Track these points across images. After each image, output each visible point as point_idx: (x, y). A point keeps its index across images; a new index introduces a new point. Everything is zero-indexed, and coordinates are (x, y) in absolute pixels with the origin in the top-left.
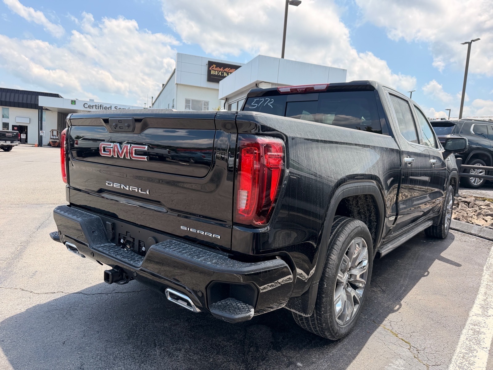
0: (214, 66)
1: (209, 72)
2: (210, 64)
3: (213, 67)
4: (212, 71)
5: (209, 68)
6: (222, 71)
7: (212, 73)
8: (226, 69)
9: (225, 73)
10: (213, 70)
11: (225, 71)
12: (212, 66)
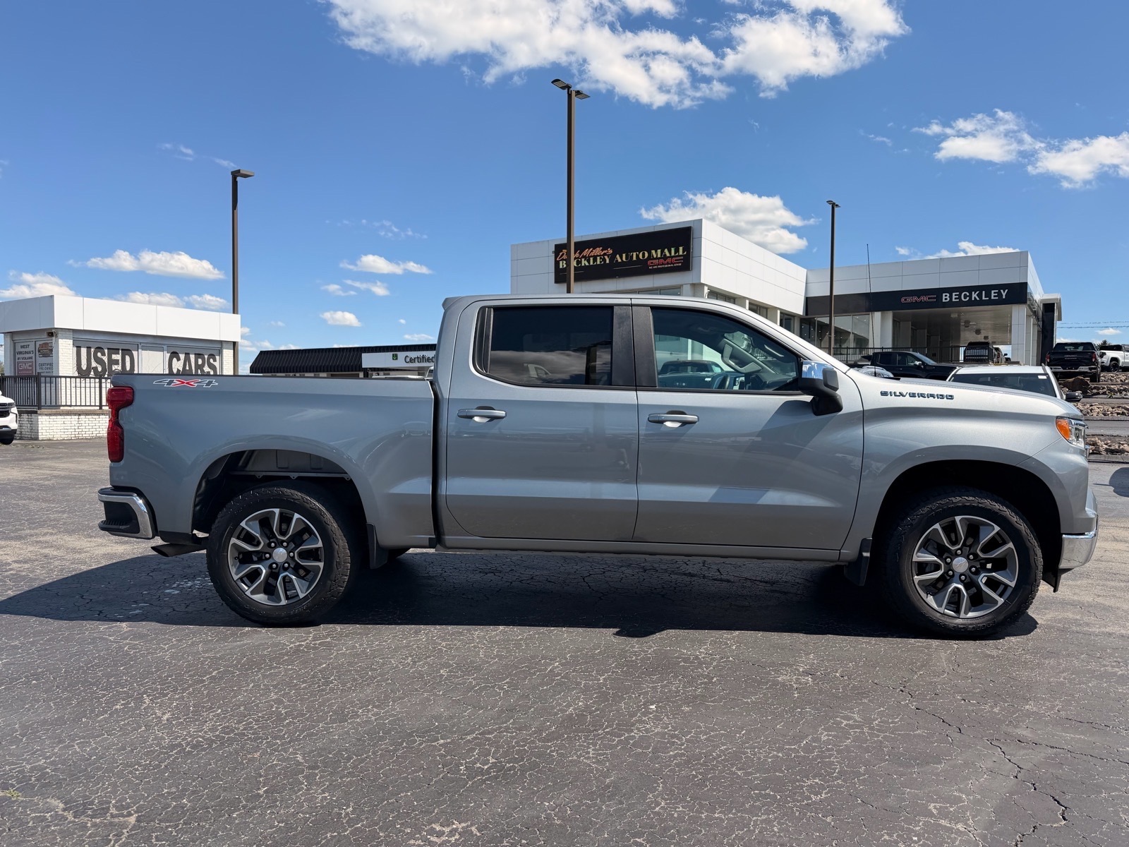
0: (564, 251)
1: (557, 263)
2: (559, 249)
3: (563, 254)
4: (561, 262)
5: (556, 258)
6: (578, 258)
7: (561, 267)
8: (585, 253)
9: (583, 260)
10: (563, 260)
11: (582, 257)
12: (561, 254)
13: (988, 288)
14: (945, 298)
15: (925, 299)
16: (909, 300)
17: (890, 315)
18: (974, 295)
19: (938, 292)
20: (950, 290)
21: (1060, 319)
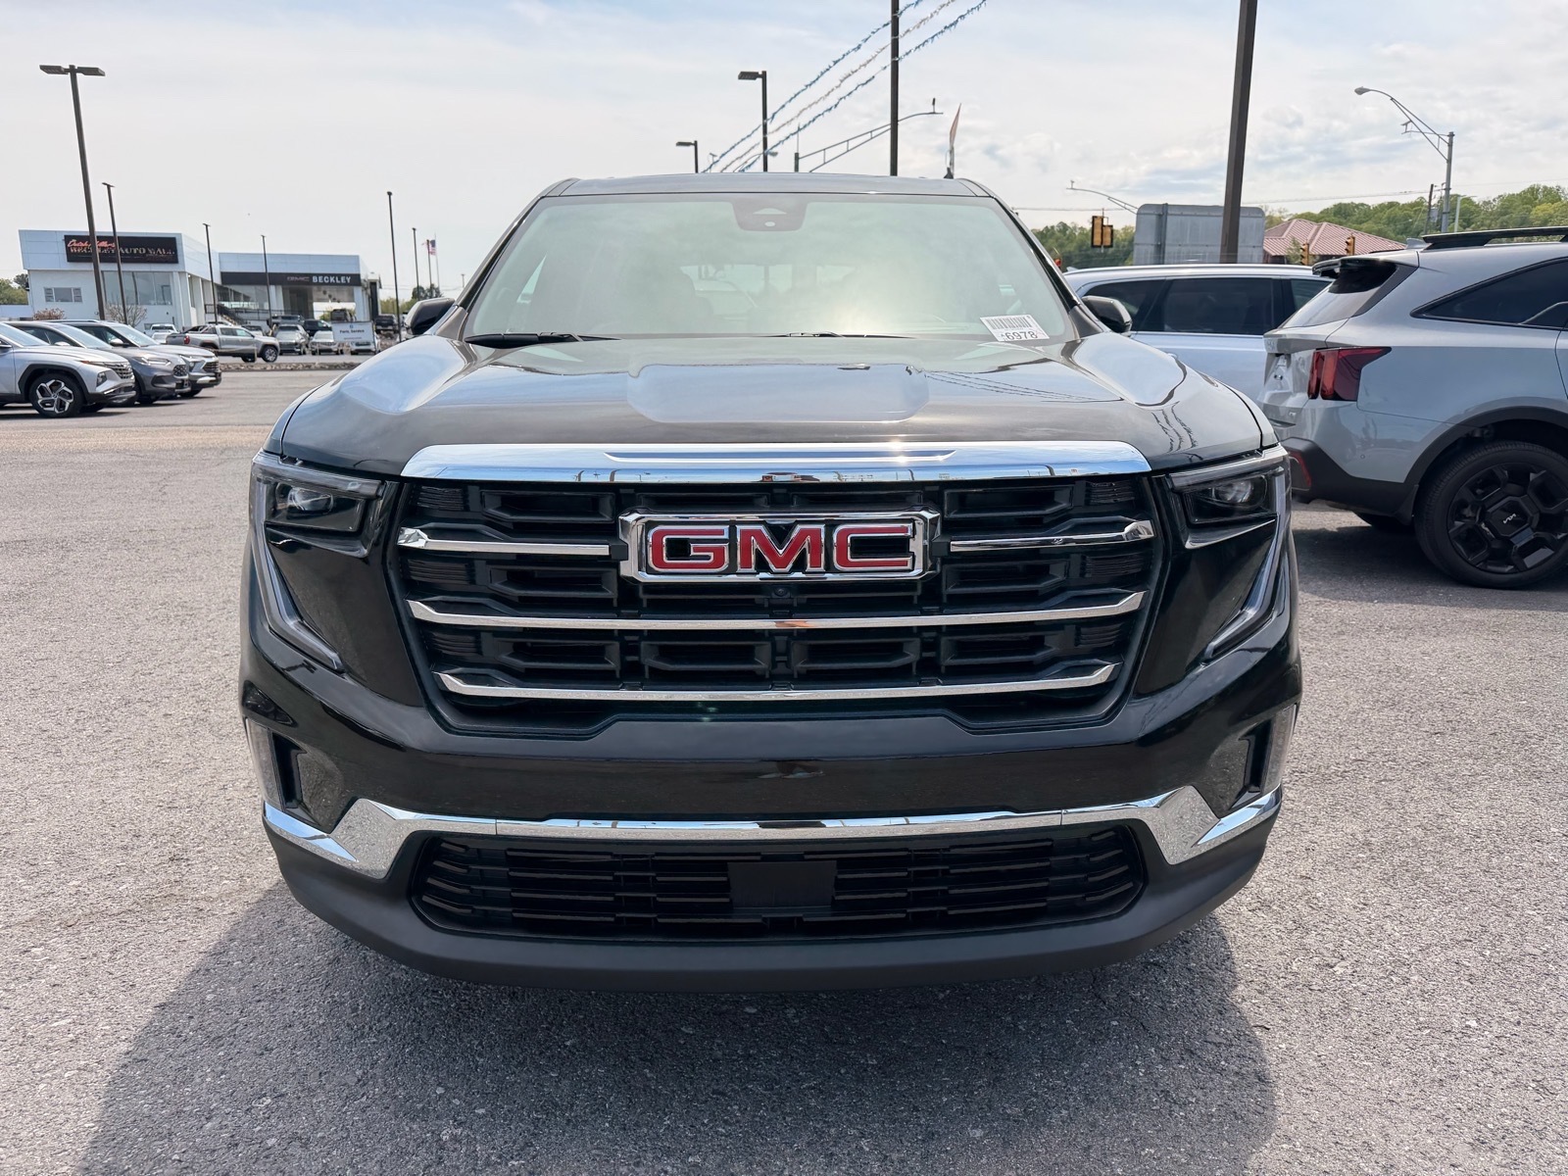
0: (74, 241)
1: (68, 249)
2: (68, 238)
3: (72, 243)
4: (72, 248)
5: (66, 244)
7: (72, 251)
10: (73, 246)
12: (70, 242)
13: (339, 276)
14: (315, 279)
15: (302, 279)
16: (292, 278)
17: (280, 288)
18: (332, 279)
19: (310, 275)
20: (318, 275)
21: (381, 287)
